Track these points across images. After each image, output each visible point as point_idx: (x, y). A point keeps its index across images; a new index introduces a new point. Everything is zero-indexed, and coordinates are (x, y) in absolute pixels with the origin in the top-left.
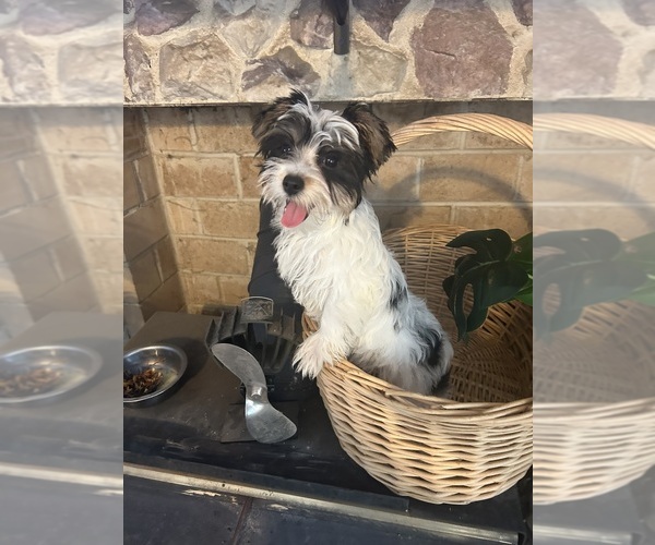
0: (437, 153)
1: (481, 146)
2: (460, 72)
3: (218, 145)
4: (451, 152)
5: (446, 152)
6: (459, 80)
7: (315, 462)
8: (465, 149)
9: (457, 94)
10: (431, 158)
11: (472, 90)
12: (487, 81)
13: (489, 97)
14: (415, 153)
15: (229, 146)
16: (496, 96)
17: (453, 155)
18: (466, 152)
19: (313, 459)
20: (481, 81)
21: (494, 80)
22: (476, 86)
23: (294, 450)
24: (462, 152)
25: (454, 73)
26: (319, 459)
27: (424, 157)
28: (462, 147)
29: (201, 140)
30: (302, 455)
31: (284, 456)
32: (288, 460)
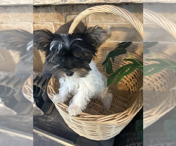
3: (47, 20)
5: (118, 23)
10: (113, 25)
14: (108, 23)
15: (50, 20)
19: (52, 122)
29: (42, 18)
30: (50, 121)
31: (44, 120)
32: (45, 122)
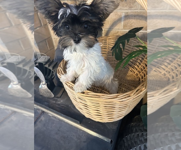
0: (130, 11)
4: (135, 11)
5: (133, 11)
7: (62, 105)
8: (140, 9)
10: (127, 13)
14: (122, 11)
17: (135, 12)
18: (141, 11)
19: (62, 104)
23: (58, 101)
24: (139, 11)
26: (63, 105)
27: (125, 13)
28: (139, 9)
30: (59, 103)
31: (54, 102)
32: (55, 103)
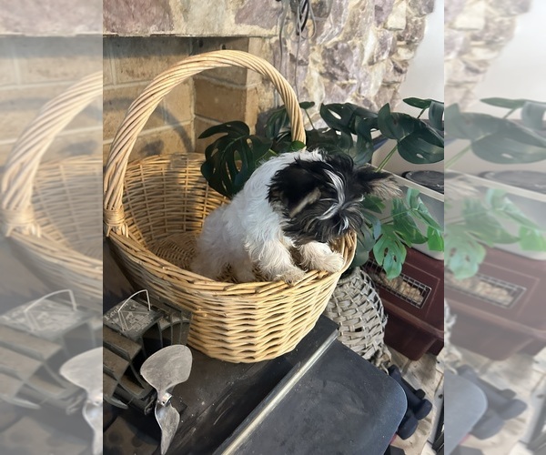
1: (130, 79)
2: (138, 6)
6: (138, 15)
7: (220, 405)
8: (118, 83)
9: (139, 29)
11: (150, 26)
12: (160, 17)
13: (163, 33)
16: (168, 33)
18: (120, 86)
19: (216, 405)
20: (155, 17)
21: (165, 17)
22: (153, 22)
24: (116, 87)
25: (133, 7)
26: (220, 401)
28: (114, 82)
30: (206, 413)
32: (201, 427)
